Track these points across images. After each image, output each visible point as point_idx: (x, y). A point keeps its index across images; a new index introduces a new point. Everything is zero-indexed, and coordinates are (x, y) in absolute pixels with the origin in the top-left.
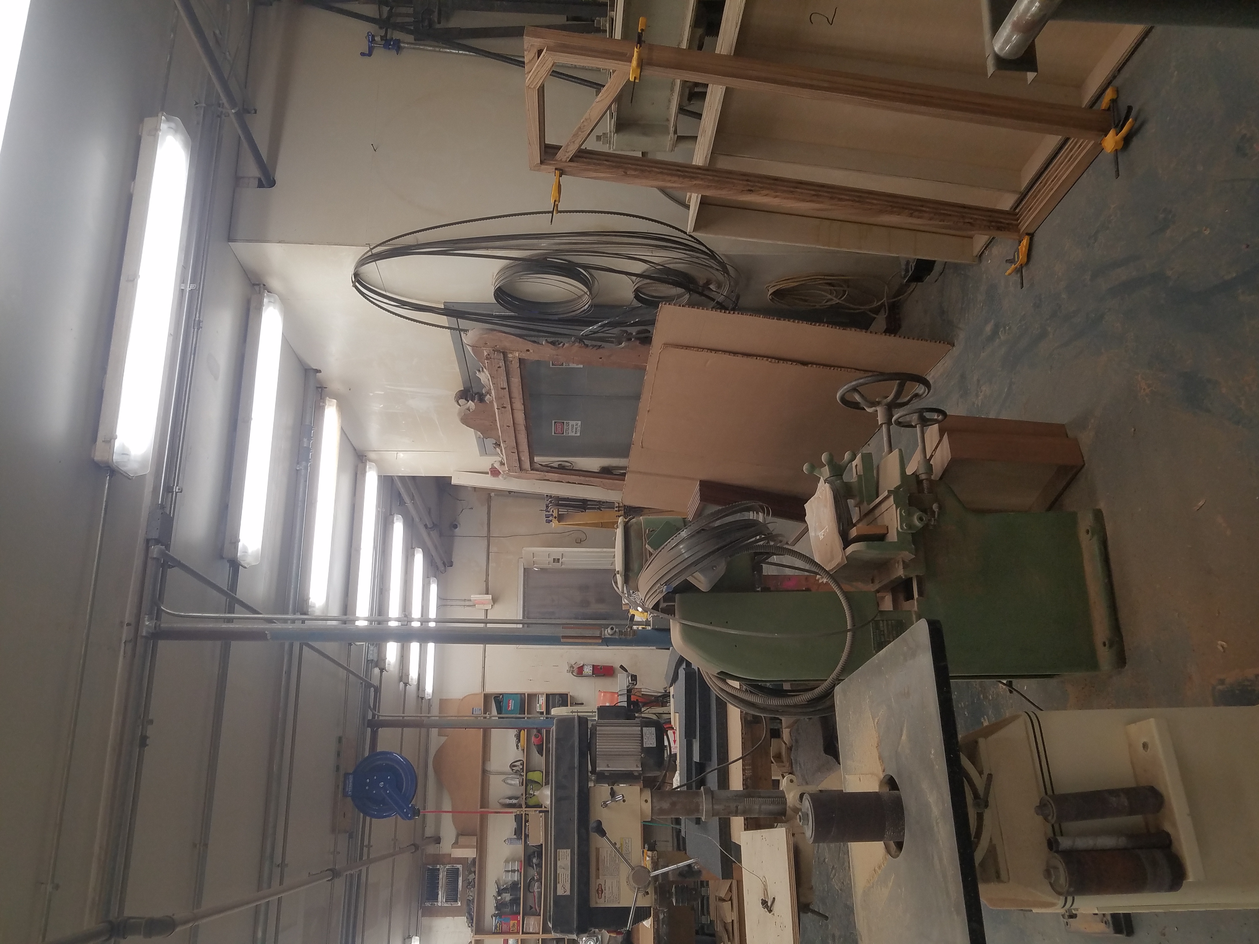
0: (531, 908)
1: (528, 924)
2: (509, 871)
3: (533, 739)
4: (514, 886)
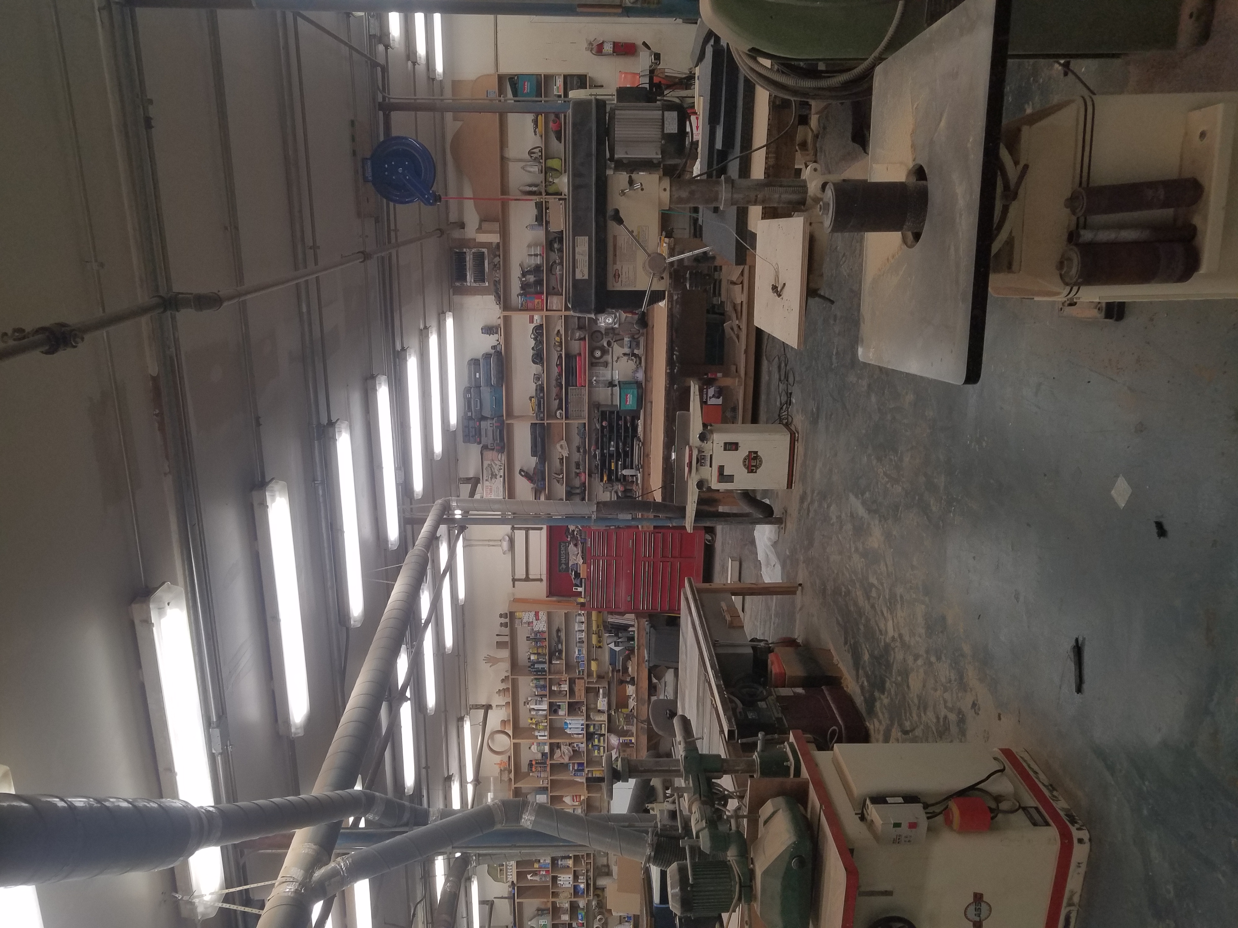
0: (554, 288)
1: (552, 303)
2: (532, 255)
3: (551, 124)
4: (537, 269)
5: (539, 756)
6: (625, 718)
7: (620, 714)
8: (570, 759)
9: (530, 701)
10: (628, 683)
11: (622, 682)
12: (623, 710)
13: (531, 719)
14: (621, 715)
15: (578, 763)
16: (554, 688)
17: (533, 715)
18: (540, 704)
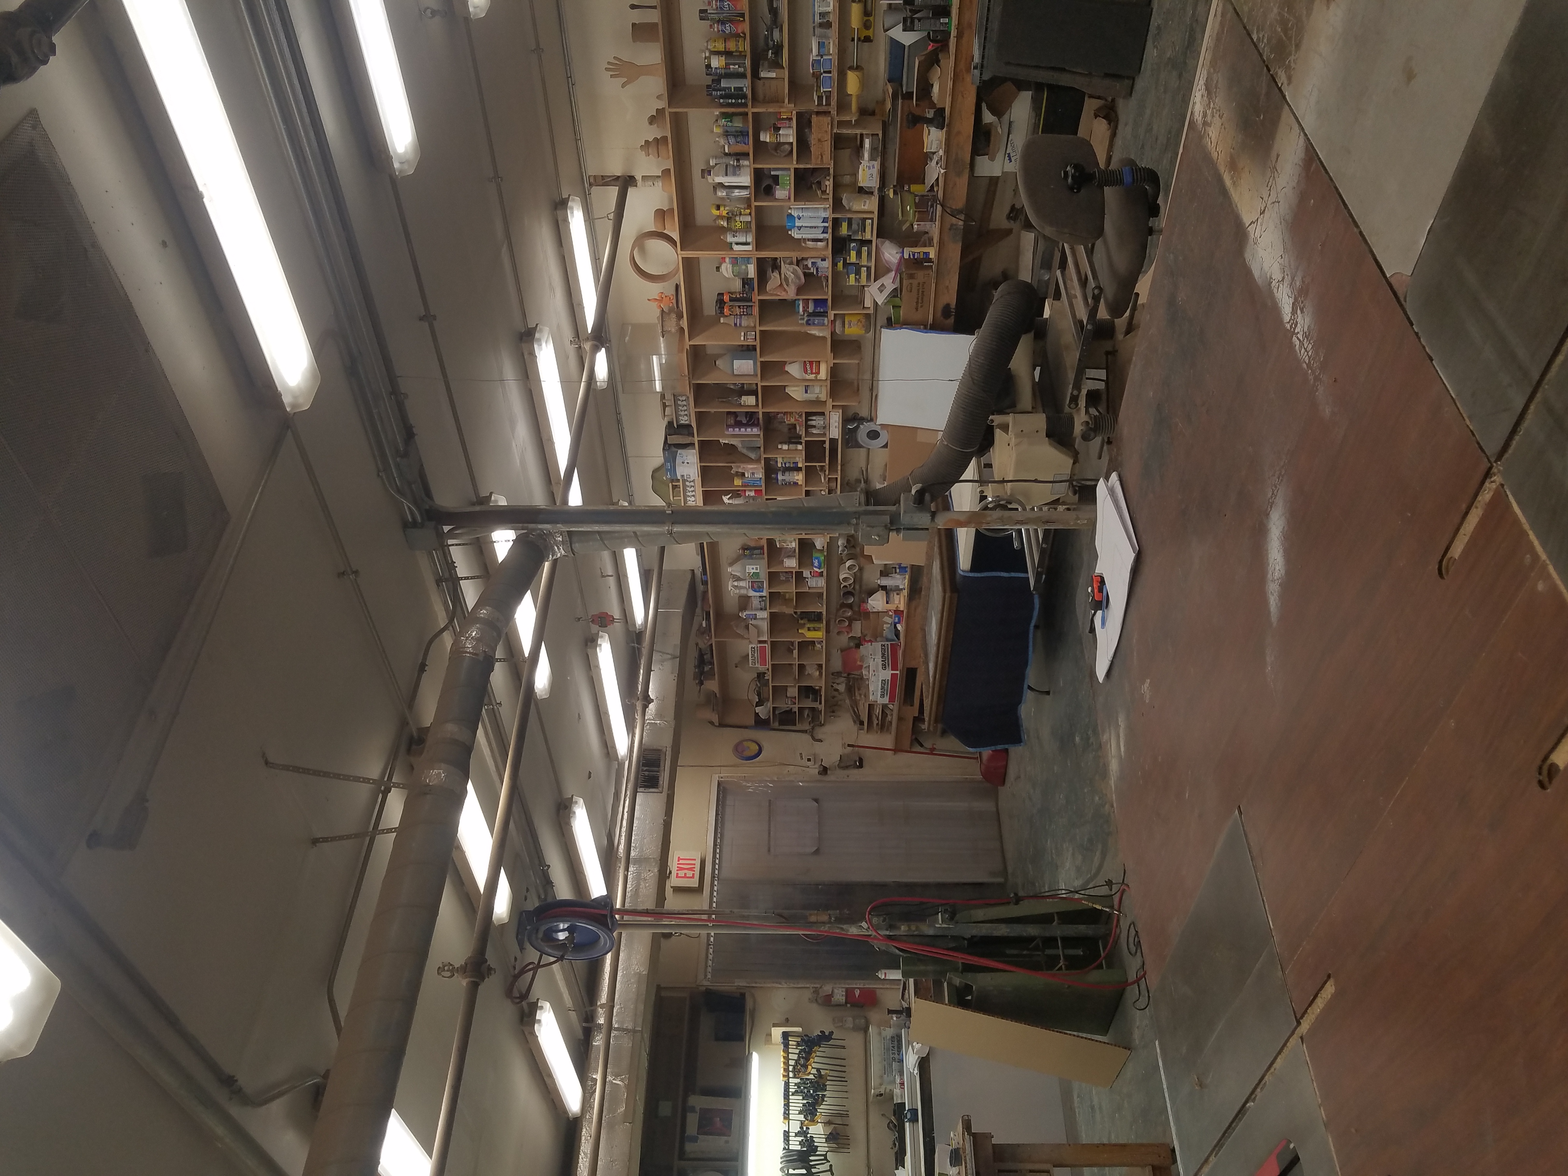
5: (737, 285)
6: (917, 205)
7: (906, 195)
8: (800, 290)
9: (713, 167)
10: (930, 122)
11: (915, 121)
12: (915, 188)
13: (718, 208)
14: (909, 198)
15: (814, 300)
16: (765, 137)
17: (722, 199)
18: (734, 174)
